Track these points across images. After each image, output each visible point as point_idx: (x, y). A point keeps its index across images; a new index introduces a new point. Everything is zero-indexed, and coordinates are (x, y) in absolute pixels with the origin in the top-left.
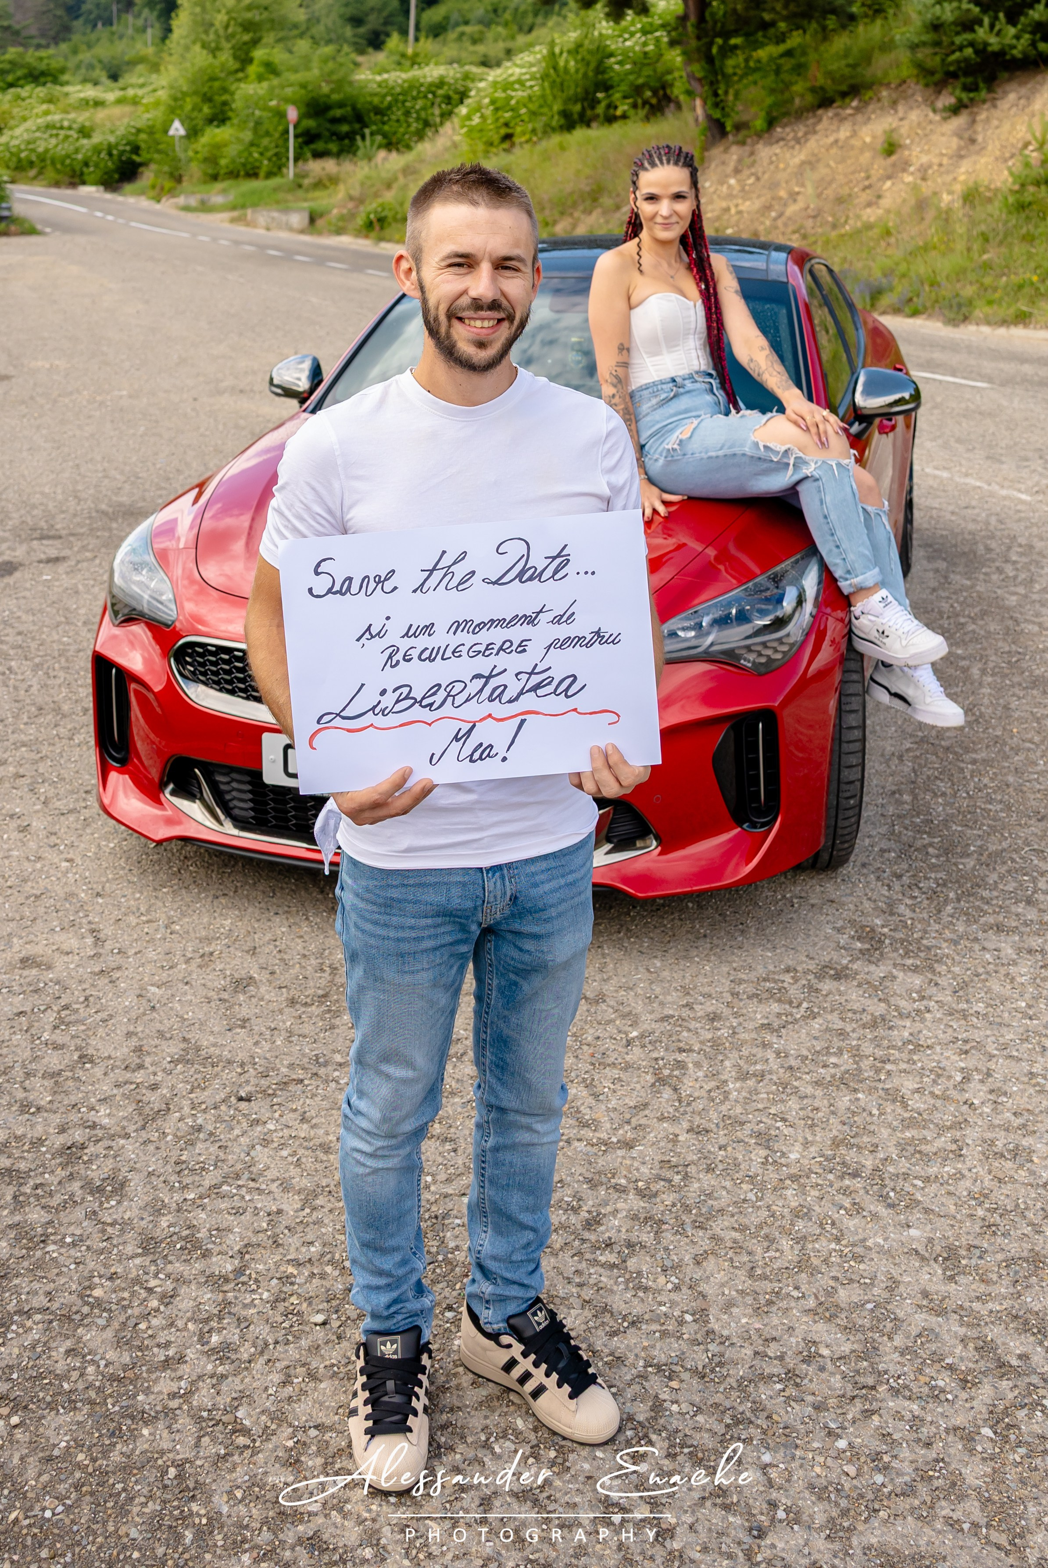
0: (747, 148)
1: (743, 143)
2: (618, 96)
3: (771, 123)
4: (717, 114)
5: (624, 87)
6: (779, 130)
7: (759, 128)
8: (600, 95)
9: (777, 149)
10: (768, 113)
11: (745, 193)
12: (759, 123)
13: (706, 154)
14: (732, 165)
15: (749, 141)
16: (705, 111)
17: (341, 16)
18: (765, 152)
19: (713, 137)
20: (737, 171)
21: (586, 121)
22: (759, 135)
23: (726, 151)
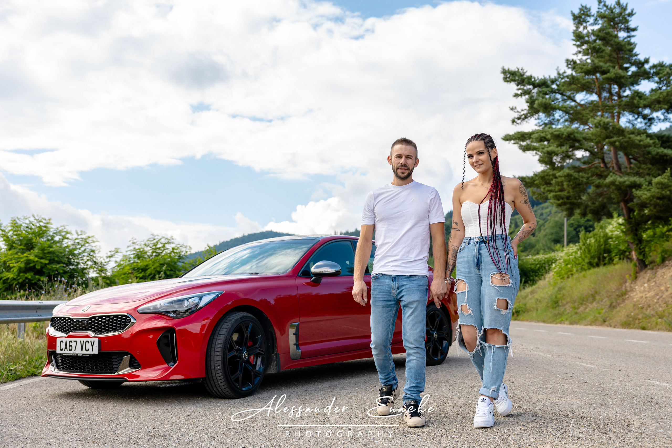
0: (654, 271)
1: (652, 269)
2: (614, 255)
3: (663, 260)
4: (641, 257)
5: (616, 251)
6: (667, 262)
7: (658, 262)
8: (606, 255)
9: (664, 270)
10: (662, 256)
11: (650, 289)
12: (658, 260)
13: (638, 275)
14: (647, 278)
15: (655, 268)
16: (636, 256)
17: (549, 239)
18: (660, 272)
19: (641, 267)
20: (649, 281)
21: (598, 265)
22: (659, 265)
23: (646, 273)
